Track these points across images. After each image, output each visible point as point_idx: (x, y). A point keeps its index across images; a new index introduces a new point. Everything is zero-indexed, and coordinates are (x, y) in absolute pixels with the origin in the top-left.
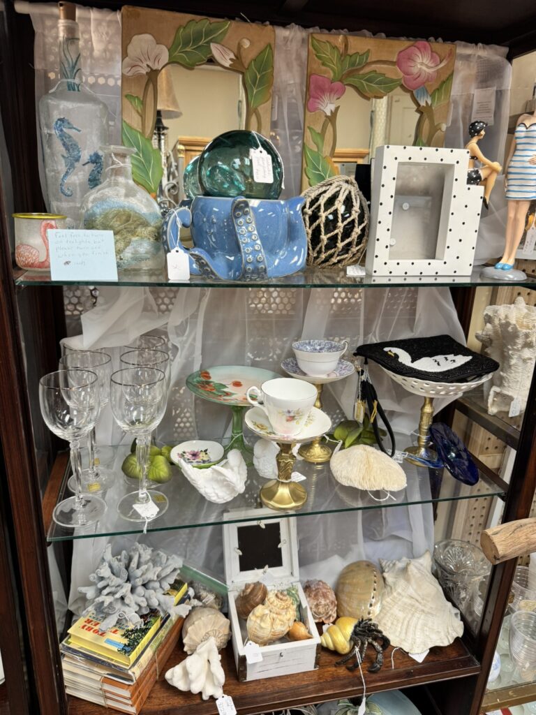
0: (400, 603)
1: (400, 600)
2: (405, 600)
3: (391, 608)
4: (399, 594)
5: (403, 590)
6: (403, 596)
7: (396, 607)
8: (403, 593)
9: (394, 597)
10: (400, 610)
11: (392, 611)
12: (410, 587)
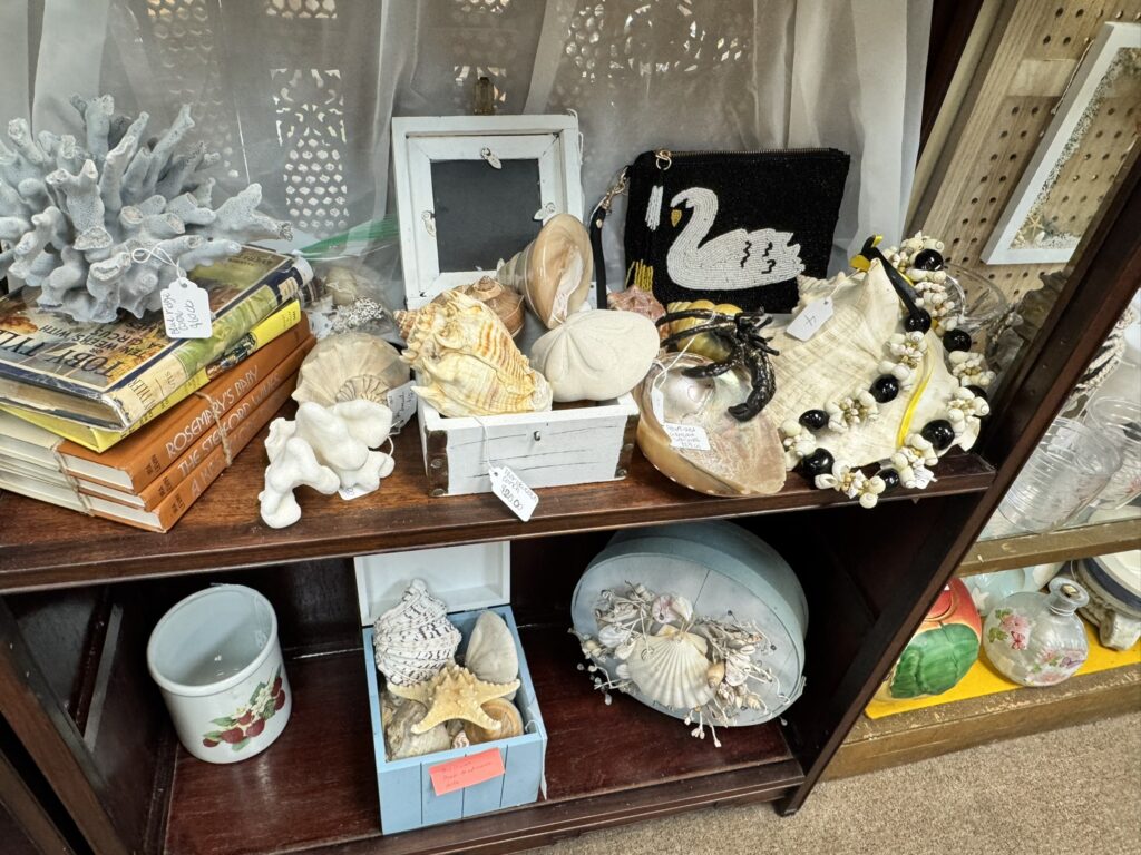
0: (828, 358)
1: (831, 350)
2: (842, 351)
3: (803, 369)
4: (832, 338)
5: (844, 331)
6: (840, 344)
7: (816, 365)
8: (842, 337)
9: (818, 346)
10: (824, 375)
11: (805, 375)
12: (864, 325)
